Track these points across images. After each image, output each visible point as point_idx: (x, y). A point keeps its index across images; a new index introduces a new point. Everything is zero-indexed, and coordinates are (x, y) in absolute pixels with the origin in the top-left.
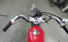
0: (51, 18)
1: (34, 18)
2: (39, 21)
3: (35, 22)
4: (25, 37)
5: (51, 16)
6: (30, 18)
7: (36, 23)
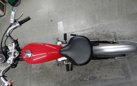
0: (10, 36)
1: (9, 57)
2: (13, 51)
3: (14, 55)
4: (48, 72)
5: (7, 36)
6: (8, 62)
7: (16, 54)
